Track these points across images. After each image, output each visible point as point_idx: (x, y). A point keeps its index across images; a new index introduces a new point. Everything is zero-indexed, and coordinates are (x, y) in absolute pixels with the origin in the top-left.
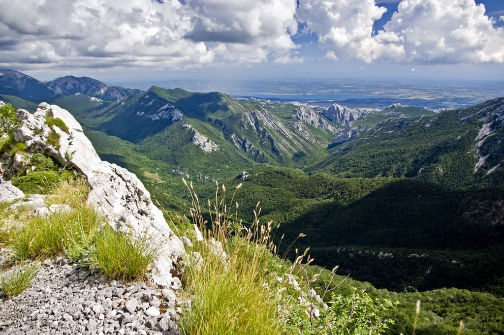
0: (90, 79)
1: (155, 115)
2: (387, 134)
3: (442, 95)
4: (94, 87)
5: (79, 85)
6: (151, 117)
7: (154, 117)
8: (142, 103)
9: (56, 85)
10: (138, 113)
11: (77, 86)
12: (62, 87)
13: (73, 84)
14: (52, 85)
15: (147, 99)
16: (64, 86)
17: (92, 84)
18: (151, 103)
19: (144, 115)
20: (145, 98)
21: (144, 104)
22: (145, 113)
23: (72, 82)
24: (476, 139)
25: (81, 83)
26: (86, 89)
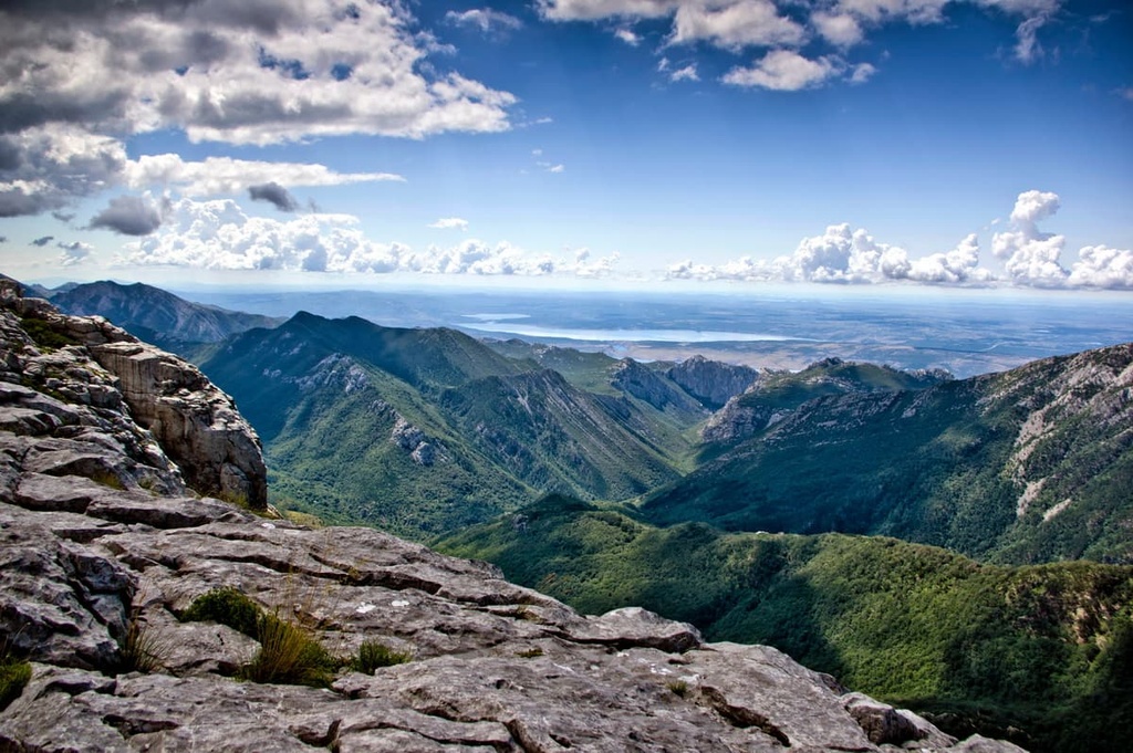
0: (152, 290)
1: (306, 378)
2: (822, 427)
3: (921, 333)
4: (161, 307)
5: (127, 302)
6: (297, 381)
7: (304, 383)
8: (276, 350)
9: (72, 302)
10: (266, 372)
11: (122, 305)
12: (87, 305)
13: (112, 299)
14: (64, 299)
15: (286, 339)
16: (92, 304)
17: (157, 301)
18: (296, 350)
19: (281, 376)
20: (282, 337)
21: (280, 353)
22: (284, 372)
23: (111, 295)
24: (1016, 445)
25: (132, 297)
26: (141, 311)
